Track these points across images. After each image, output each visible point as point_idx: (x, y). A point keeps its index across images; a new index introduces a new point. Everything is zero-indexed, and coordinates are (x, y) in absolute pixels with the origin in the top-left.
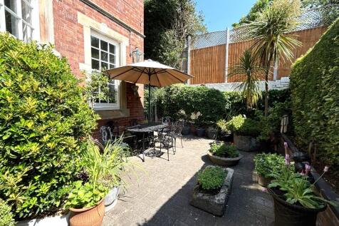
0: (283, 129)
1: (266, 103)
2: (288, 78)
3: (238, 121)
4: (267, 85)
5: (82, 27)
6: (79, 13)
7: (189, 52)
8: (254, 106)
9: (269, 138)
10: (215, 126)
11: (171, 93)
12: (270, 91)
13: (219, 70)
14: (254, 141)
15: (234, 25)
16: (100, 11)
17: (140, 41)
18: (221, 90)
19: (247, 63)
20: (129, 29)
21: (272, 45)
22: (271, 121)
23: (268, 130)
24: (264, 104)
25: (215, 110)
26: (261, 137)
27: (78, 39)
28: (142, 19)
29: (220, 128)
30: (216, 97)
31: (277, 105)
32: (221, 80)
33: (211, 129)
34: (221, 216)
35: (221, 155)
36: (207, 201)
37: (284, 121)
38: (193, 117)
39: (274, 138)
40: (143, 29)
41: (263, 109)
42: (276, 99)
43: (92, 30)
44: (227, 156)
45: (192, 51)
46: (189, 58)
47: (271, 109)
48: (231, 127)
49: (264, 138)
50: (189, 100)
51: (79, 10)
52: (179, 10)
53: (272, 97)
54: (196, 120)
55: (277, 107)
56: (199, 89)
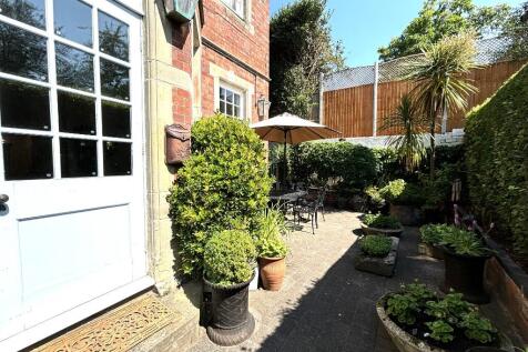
0: (455, 196)
1: (432, 164)
2: (462, 130)
3: (397, 187)
4: (432, 140)
5: (212, 78)
6: (211, 64)
7: (322, 94)
8: (416, 169)
9: (436, 207)
10: (363, 194)
11: (301, 152)
12: (437, 148)
13: (364, 119)
14: (417, 212)
15: (381, 51)
16: (229, 58)
17: (264, 86)
18: (370, 147)
19: (406, 111)
20: (255, 73)
21: (440, 90)
22: (440, 186)
23: (436, 197)
24: (429, 165)
25: (363, 174)
26: (427, 207)
27: (210, 93)
28: (268, 58)
29: (370, 197)
30: (363, 156)
31: (447, 167)
32: (367, 132)
33: (357, 199)
34: (390, 277)
35: (379, 227)
36: (376, 264)
37: (456, 186)
38: (331, 182)
39: (443, 208)
40: (268, 70)
41: (428, 172)
42: (445, 159)
43: (221, 80)
44: (386, 227)
45: (325, 93)
46: (321, 102)
47: (439, 172)
48: (387, 195)
49: (431, 207)
50: (327, 161)
51: (210, 60)
52: (309, 39)
53: (440, 155)
54: (334, 187)
55: (447, 169)
56: (340, 146)
